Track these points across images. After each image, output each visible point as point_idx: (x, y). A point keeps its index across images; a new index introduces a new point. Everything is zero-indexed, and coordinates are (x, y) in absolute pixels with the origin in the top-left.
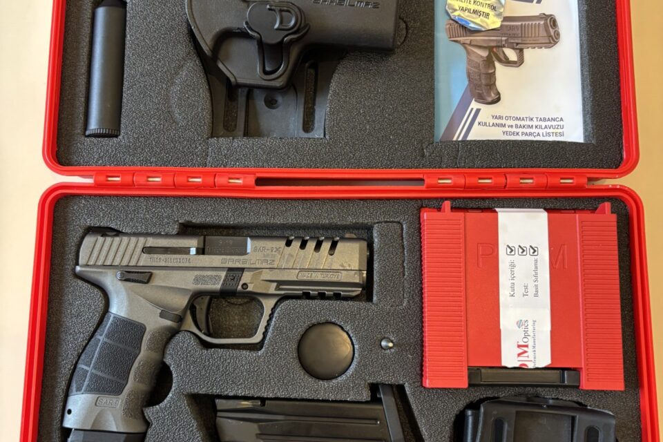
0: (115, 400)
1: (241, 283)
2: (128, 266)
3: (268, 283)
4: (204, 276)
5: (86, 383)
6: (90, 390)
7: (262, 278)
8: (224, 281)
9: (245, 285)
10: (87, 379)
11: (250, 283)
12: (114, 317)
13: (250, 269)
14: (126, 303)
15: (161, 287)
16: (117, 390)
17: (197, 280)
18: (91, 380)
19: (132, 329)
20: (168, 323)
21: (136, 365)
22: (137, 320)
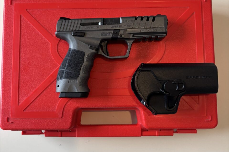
1: (119, 35)
2: (75, 31)
3: (129, 34)
4: (105, 33)
5: (64, 75)
6: (65, 77)
7: (127, 32)
8: (113, 34)
9: (121, 35)
11: (123, 34)
12: (72, 50)
13: (122, 29)
14: (76, 44)
15: (89, 37)
16: (76, 77)
17: (102, 34)
18: (66, 74)
19: (80, 54)
20: (94, 51)
21: (82, 67)
22: (81, 50)
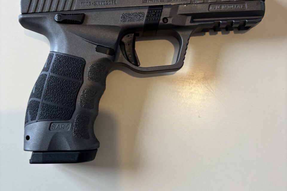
0: (66, 124)
1: (162, 18)
2: (63, 11)
3: (184, 16)
4: (129, 14)
5: (39, 113)
6: (42, 118)
7: (179, 13)
8: (147, 16)
9: (165, 19)
10: (39, 109)
11: (169, 17)
12: (57, 55)
13: (167, 6)
14: (65, 42)
15: (93, 25)
16: (66, 116)
17: (124, 17)
18: (43, 109)
19: (74, 63)
20: (105, 56)
21: (81, 93)
22: (77, 55)
